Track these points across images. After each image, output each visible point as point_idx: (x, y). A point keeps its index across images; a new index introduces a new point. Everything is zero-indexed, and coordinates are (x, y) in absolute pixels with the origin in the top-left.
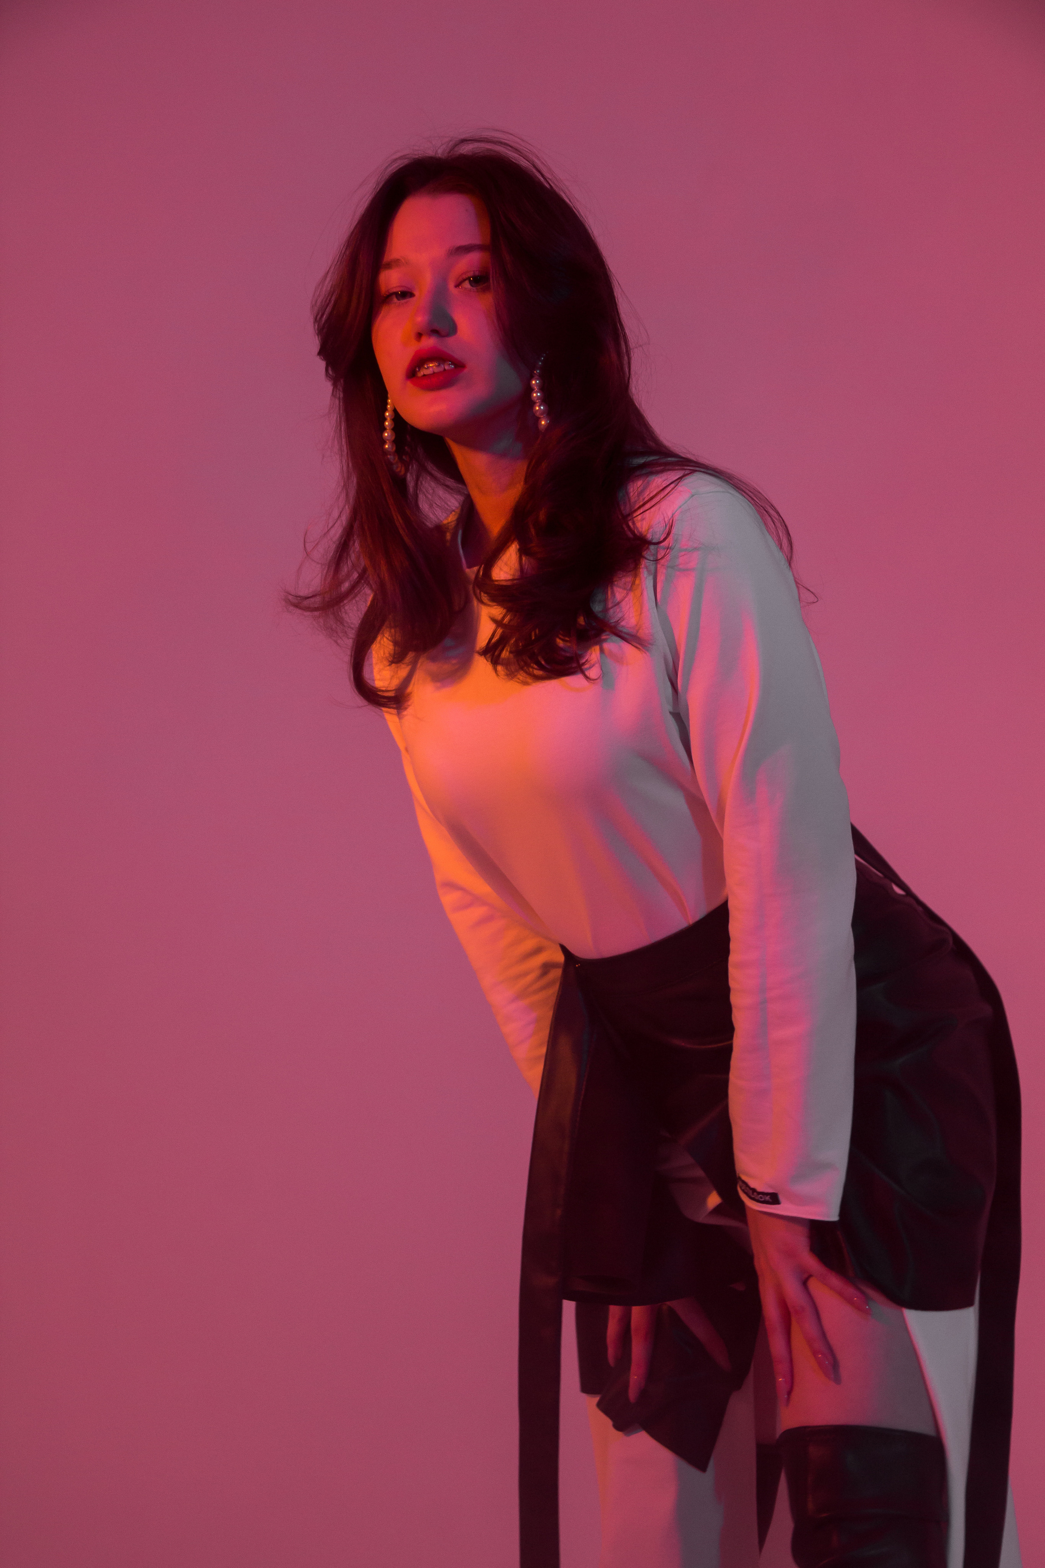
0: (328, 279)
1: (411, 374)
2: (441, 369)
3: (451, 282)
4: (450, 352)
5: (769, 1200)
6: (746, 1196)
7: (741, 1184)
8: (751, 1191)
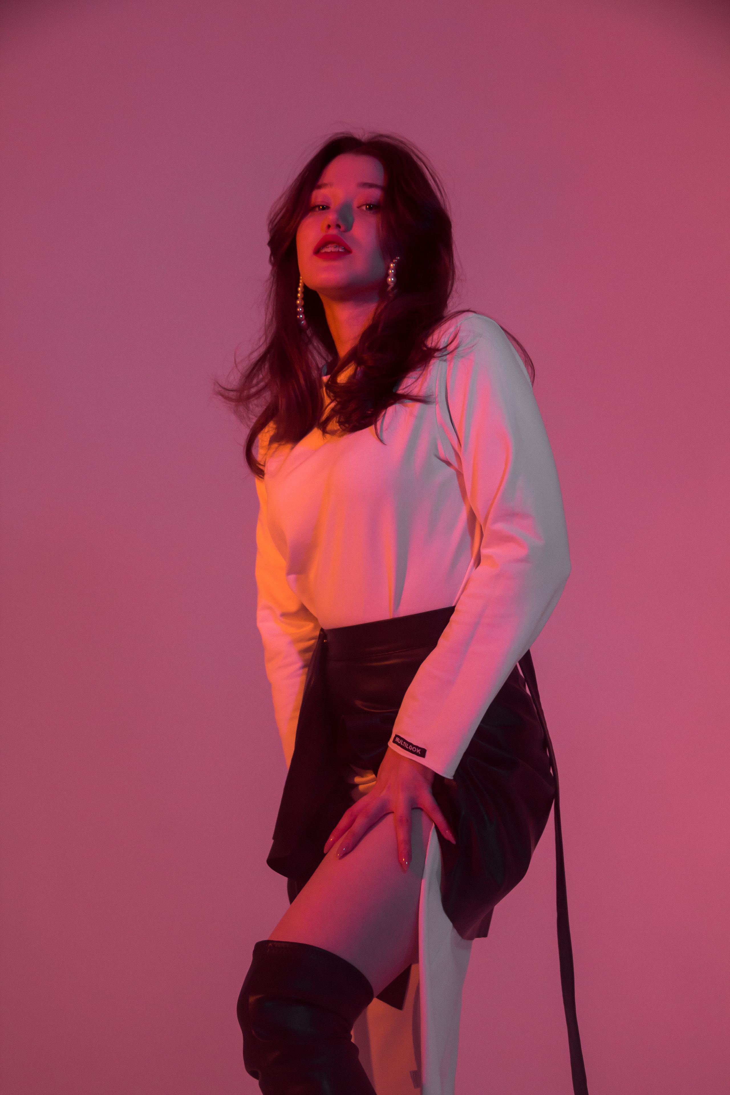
1: (317, 251)
2: (336, 250)
3: (355, 204)
4: (345, 240)
5: (418, 752)
6: (399, 747)
7: (397, 739)
8: (407, 744)
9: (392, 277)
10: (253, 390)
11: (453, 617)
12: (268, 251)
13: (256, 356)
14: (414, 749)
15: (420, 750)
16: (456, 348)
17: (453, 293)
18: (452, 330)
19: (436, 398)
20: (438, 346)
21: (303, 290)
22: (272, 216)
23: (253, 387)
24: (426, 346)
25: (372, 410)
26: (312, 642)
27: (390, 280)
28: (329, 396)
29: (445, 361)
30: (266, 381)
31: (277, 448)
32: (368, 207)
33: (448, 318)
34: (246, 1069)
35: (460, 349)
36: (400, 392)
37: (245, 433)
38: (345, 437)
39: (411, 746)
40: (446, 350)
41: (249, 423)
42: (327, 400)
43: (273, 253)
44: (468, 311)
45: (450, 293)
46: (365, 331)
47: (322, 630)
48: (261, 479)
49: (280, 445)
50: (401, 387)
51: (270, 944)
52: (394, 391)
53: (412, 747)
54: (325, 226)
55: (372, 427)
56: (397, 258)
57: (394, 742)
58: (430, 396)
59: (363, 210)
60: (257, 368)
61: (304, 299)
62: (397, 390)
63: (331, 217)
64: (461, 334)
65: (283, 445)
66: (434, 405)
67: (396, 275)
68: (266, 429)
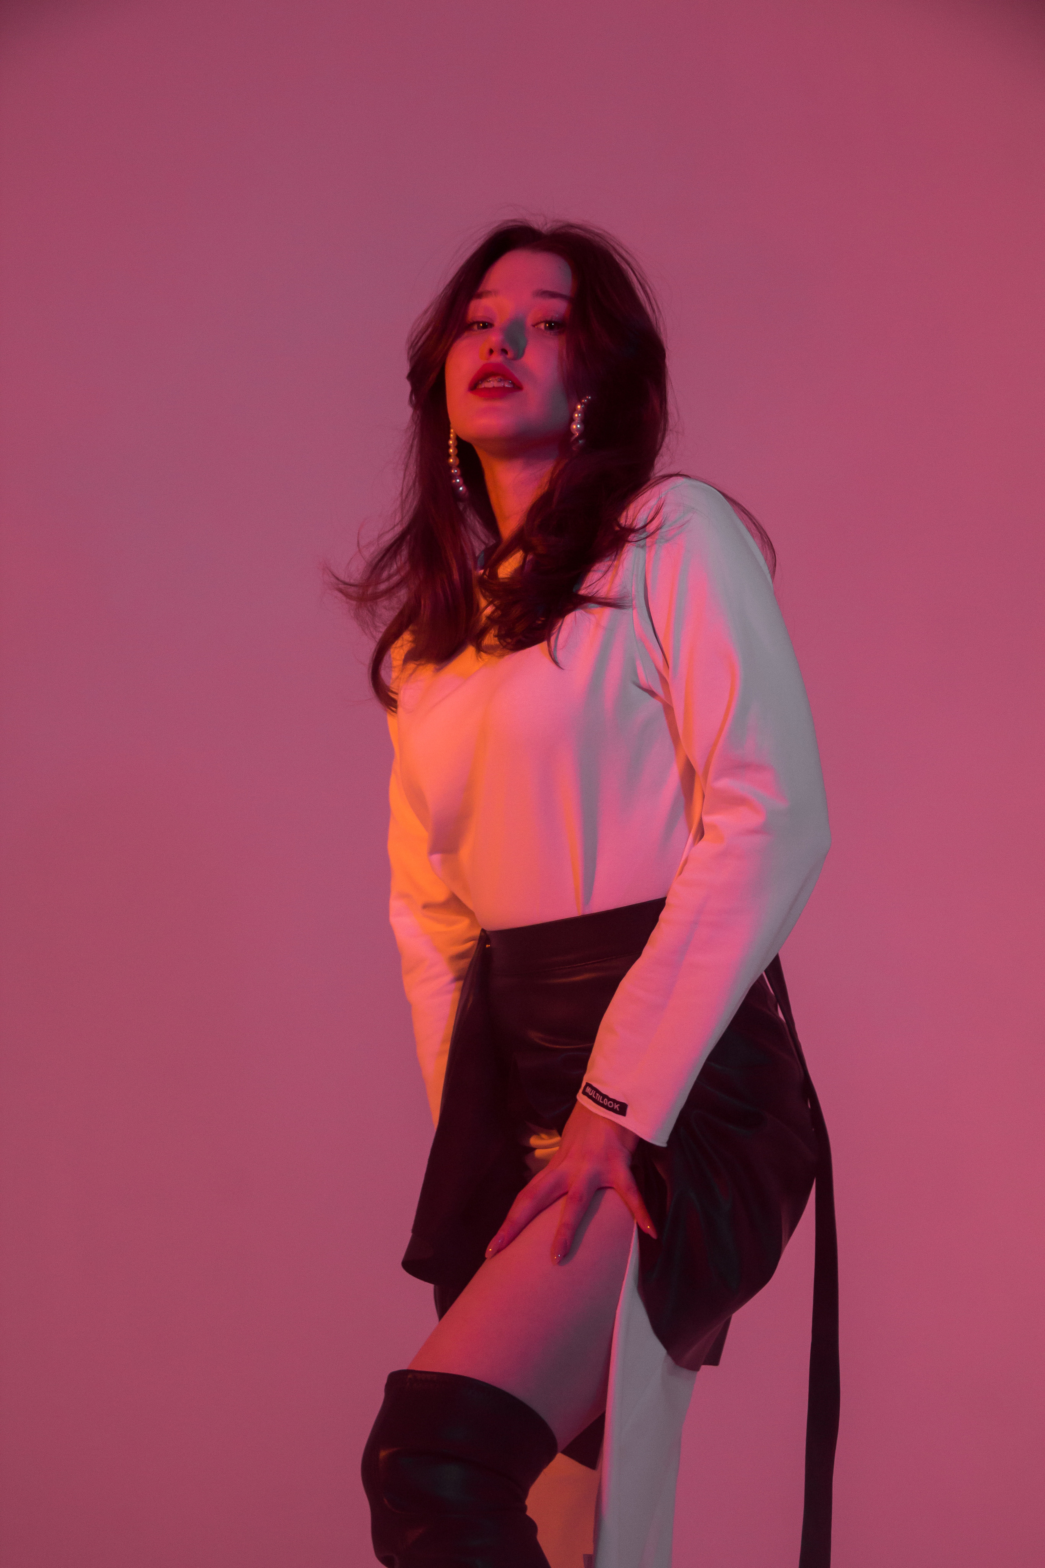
0: (429, 313)
1: (474, 387)
2: (501, 384)
3: (530, 321)
4: (514, 372)
5: (616, 1108)
6: (591, 1101)
7: (588, 1090)
8: (601, 1097)
9: (578, 423)
10: (383, 587)
11: (664, 915)
12: (407, 387)
13: (389, 538)
14: (611, 1104)
15: (619, 1105)
16: (658, 529)
17: (663, 450)
18: (653, 503)
19: (632, 600)
20: (634, 525)
21: (456, 444)
22: (413, 337)
23: (383, 582)
24: (619, 525)
25: (543, 619)
26: (469, 945)
27: (574, 427)
28: (485, 597)
29: (642, 547)
30: (402, 574)
31: (414, 671)
32: (547, 325)
33: (651, 485)
34: (375, 1552)
35: (664, 530)
36: (582, 592)
37: (369, 648)
38: (507, 657)
39: (606, 1099)
40: (645, 531)
41: (374, 633)
42: (483, 603)
43: (415, 391)
44: (678, 475)
45: (660, 449)
46: (535, 503)
47: (483, 930)
48: (393, 713)
49: (418, 665)
50: (584, 586)
51: (409, 1376)
52: (574, 590)
53: (608, 1101)
54: (485, 350)
55: (545, 643)
56: (587, 397)
57: (584, 1093)
58: (622, 598)
59: (541, 329)
60: (388, 555)
61: (458, 455)
62: (579, 590)
63: (493, 338)
64: (665, 510)
65: (423, 665)
66: (630, 611)
67: (584, 421)
68: (399, 643)
